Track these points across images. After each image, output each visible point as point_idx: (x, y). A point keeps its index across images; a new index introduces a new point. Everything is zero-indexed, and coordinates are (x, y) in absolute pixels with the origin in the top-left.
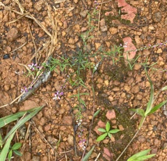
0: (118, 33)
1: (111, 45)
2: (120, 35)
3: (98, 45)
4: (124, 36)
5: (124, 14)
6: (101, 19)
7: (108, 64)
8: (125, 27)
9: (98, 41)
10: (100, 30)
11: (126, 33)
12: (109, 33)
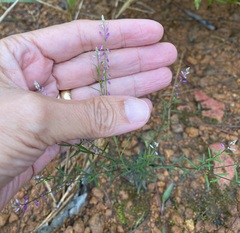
0: (199, 136)
1: (191, 153)
2: (204, 139)
3: (169, 153)
4: (211, 141)
5: (206, 109)
6: (171, 115)
7: (189, 187)
8: (211, 129)
9: (169, 147)
10: (171, 129)
11: (213, 137)
12: (185, 136)
